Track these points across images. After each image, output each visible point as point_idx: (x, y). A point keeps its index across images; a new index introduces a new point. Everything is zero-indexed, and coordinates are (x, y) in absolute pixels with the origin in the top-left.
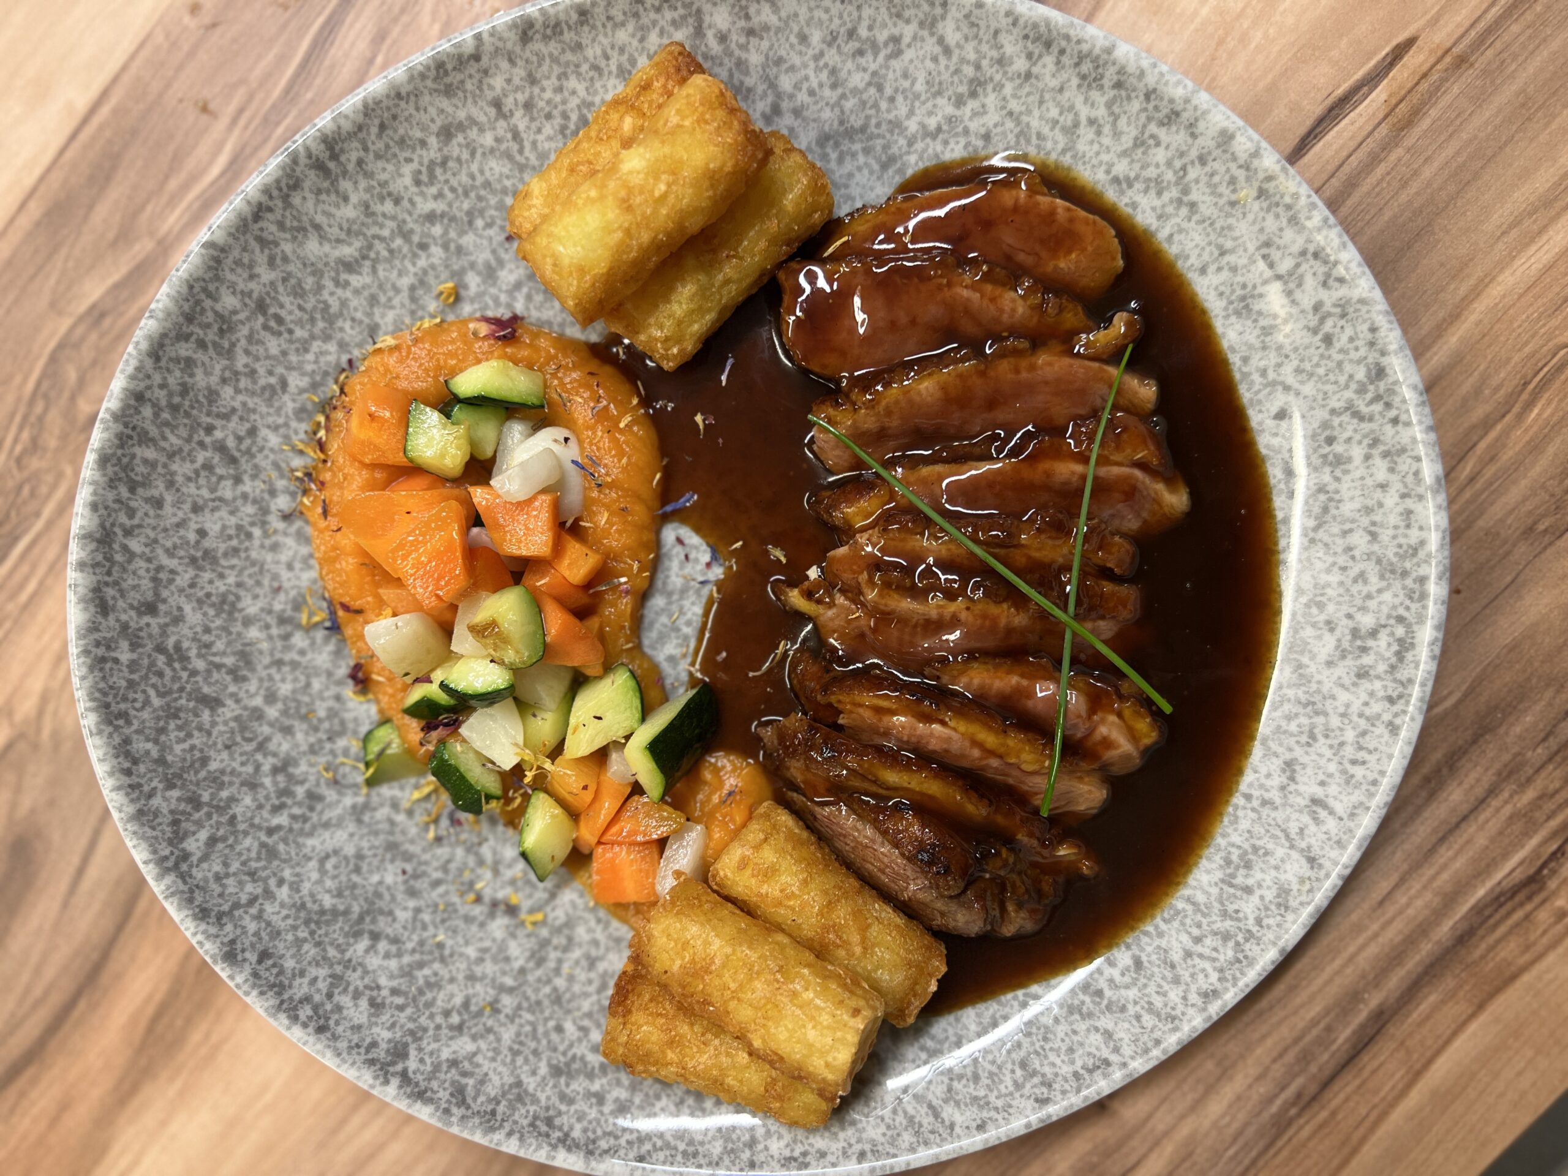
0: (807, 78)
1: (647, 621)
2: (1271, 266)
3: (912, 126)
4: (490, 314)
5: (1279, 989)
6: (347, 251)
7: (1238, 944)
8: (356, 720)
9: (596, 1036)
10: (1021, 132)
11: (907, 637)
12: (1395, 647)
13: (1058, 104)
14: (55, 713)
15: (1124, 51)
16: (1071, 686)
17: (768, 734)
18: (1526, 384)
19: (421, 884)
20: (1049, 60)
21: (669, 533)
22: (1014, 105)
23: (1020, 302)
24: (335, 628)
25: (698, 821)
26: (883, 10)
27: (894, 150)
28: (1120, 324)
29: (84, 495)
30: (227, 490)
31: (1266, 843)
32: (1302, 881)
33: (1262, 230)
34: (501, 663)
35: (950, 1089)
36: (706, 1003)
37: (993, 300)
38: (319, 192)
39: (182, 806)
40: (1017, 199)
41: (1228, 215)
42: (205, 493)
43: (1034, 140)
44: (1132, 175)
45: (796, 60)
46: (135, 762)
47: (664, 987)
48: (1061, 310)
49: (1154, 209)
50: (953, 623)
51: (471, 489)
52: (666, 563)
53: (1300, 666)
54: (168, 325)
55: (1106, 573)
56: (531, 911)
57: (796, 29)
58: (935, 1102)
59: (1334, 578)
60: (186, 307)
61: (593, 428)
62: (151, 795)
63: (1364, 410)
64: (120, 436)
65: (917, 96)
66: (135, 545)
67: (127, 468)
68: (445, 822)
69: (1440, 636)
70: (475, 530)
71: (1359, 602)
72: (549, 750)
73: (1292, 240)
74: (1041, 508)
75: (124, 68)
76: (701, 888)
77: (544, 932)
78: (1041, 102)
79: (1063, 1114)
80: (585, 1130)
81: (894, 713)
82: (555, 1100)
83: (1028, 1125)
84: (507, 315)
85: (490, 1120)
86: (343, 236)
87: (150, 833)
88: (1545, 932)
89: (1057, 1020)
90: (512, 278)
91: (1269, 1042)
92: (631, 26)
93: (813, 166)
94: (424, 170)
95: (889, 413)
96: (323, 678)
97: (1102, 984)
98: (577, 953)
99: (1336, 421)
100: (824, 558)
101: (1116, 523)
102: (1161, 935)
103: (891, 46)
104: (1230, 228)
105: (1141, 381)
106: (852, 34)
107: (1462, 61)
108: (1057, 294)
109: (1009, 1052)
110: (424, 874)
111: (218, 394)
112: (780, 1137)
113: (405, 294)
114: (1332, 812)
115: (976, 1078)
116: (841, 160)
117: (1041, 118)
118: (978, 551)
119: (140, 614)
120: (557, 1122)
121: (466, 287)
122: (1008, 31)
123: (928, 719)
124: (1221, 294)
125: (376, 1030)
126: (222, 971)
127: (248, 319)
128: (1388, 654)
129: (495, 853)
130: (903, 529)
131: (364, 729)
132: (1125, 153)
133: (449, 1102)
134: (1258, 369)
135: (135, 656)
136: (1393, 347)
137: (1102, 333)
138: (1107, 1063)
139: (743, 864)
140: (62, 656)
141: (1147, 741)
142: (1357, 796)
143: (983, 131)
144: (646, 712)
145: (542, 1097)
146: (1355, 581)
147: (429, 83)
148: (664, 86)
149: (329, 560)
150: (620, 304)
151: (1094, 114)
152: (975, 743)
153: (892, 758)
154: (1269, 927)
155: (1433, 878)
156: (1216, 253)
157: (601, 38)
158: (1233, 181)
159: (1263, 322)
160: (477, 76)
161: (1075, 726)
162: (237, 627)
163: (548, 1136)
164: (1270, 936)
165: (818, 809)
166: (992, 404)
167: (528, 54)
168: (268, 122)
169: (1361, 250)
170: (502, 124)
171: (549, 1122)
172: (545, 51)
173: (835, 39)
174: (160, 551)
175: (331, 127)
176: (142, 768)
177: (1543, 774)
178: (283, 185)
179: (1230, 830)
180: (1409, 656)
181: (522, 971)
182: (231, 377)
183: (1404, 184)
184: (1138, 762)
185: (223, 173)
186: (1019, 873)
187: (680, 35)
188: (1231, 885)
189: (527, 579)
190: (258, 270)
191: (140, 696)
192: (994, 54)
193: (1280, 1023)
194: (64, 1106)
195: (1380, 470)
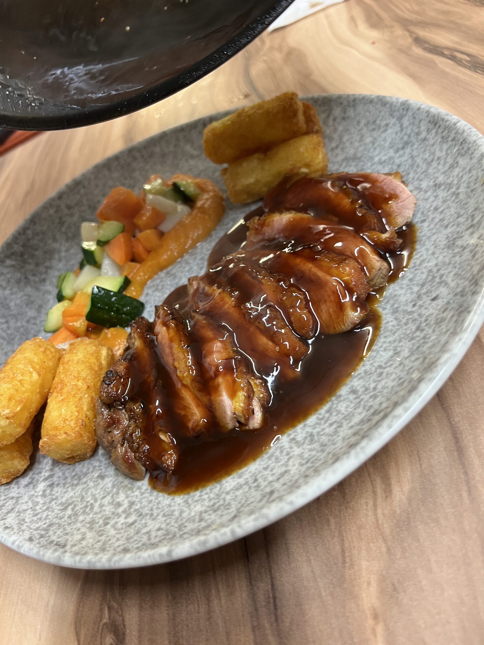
0: (352, 138)
15: (461, 124)
20: (434, 131)
22: (415, 153)
23: (349, 204)
26: (388, 113)
57: (358, 119)
65: (384, 148)
78: (424, 151)
106: (374, 122)
117: (421, 158)
122: (425, 120)
132: (444, 172)
151: (440, 155)
173: (368, 124)
192: (417, 130)
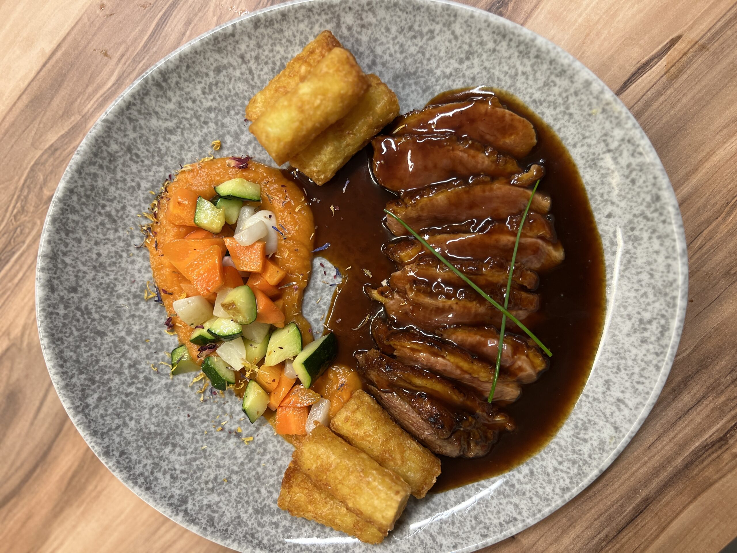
0: (389, 48)
1: (305, 302)
2: (607, 145)
3: (438, 72)
4: (236, 156)
5: (599, 486)
6: (170, 124)
7: (579, 466)
8: (168, 343)
9: (276, 496)
10: (490, 77)
11: (427, 316)
12: (660, 329)
13: (508, 64)
14: (29, 335)
15: (541, 41)
16: (505, 342)
17: (360, 358)
18: (728, 203)
19: (196, 422)
20: (504, 44)
21: (317, 262)
22: (487, 64)
23: (486, 159)
24: (160, 301)
25: (326, 398)
26: (426, 18)
27: (429, 83)
28: (534, 170)
29: (44, 237)
30: (111, 235)
31: (594, 418)
32: (611, 438)
33: (603, 128)
34: (236, 321)
35: (441, 528)
36: (327, 485)
37: (474, 157)
38: (158, 96)
39: (87, 382)
40: (487, 109)
41: (588, 120)
42: (101, 236)
43: (496, 81)
44: (542, 99)
45: (384, 40)
46: (65, 361)
47: (308, 476)
48: (506, 163)
49: (552, 116)
50: (450, 309)
51: (225, 239)
52: (316, 275)
53: (614, 335)
54: (86, 158)
55: (523, 288)
56: (247, 436)
57: (384, 25)
58: (433, 534)
59: (632, 294)
60: (94, 150)
61: (283, 211)
62: (72, 377)
63: (649, 215)
64: (62, 209)
65: (441, 58)
66: (68, 260)
67: (65, 224)
68: (208, 393)
69: (682, 325)
70: (226, 258)
71: (643, 306)
72: (257, 361)
73: (618, 133)
74: (493, 257)
75: (68, 34)
76: (326, 430)
77: (253, 446)
78: (500, 63)
79: (493, 543)
80: (269, 540)
81: (420, 351)
82: (256, 525)
83: (477, 547)
84: (245, 156)
85: (225, 534)
86: (168, 117)
87: (71, 395)
88: (727, 464)
89: (492, 498)
90: (247, 139)
91: (593, 511)
92: (306, 22)
93: (390, 91)
94: (207, 87)
95: (422, 209)
96: (154, 324)
97: (515, 482)
98: (268, 456)
99: (636, 220)
100: (390, 276)
101: (529, 265)
102: (543, 459)
103: (429, 34)
104: (588, 126)
105: (543, 197)
106: (411, 28)
107: (703, 47)
108: (504, 156)
109: (469, 511)
110: (198, 417)
111: (108, 190)
112: (360, 547)
113: (196, 146)
114: (627, 406)
115: (453, 523)
116: (404, 88)
117: (500, 71)
118: (462, 276)
119: (69, 292)
120: (256, 535)
121: (225, 142)
122: (485, 30)
123: (436, 355)
124: (583, 157)
125: (173, 489)
126: (103, 460)
127: (123, 155)
128: (656, 332)
129: (231, 408)
130: (427, 264)
131: (172, 348)
132: (539, 89)
133: (206, 524)
134: (599, 194)
135: (66, 312)
136: (665, 186)
137: (525, 174)
138: (515, 519)
139: (347, 420)
140: (33, 309)
141: (540, 368)
142: (639, 399)
143: (472, 76)
144: (303, 345)
145: (250, 523)
146: (642, 296)
147: (210, 47)
148: (321, 52)
149: (157, 269)
150: (297, 154)
151: (525, 70)
152: (458, 367)
153: (419, 372)
154: (595, 459)
155: (675, 436)
156: (581, 138)
157: (292, 27)
158: (590, 104)
159: (603, 171)
160: (233, 44)
161: (506, 360)
162: (114, 299)
163: (252, 542)
164: (595, 463)
165: (383, 394)
166: (472, 205)
167: (257, 34)
168: (135, 61)
169: (650, 139)
170: (244, 66)
171: (252, 535)
172: (265, 32)
173: (403, 30)
174: (79, 263)
175: (164, 66)
176: (68, 364)
177: (729, 389)
178: (141, 93)
179: (577, 412)
180: (667, 334)
181: (242, 464)
182: (114, 182)
183: (673, 106)
184: (535, 378)
185: (113, 85)
186: (477, 429)
187: (329, 27)
188: (577, 438)
189: (250, 282)
190: (128, 133)
191: (68, 331)
192: (479, 40)
193: (598, 502)
194: (29, 517)
195: (656, 244)
